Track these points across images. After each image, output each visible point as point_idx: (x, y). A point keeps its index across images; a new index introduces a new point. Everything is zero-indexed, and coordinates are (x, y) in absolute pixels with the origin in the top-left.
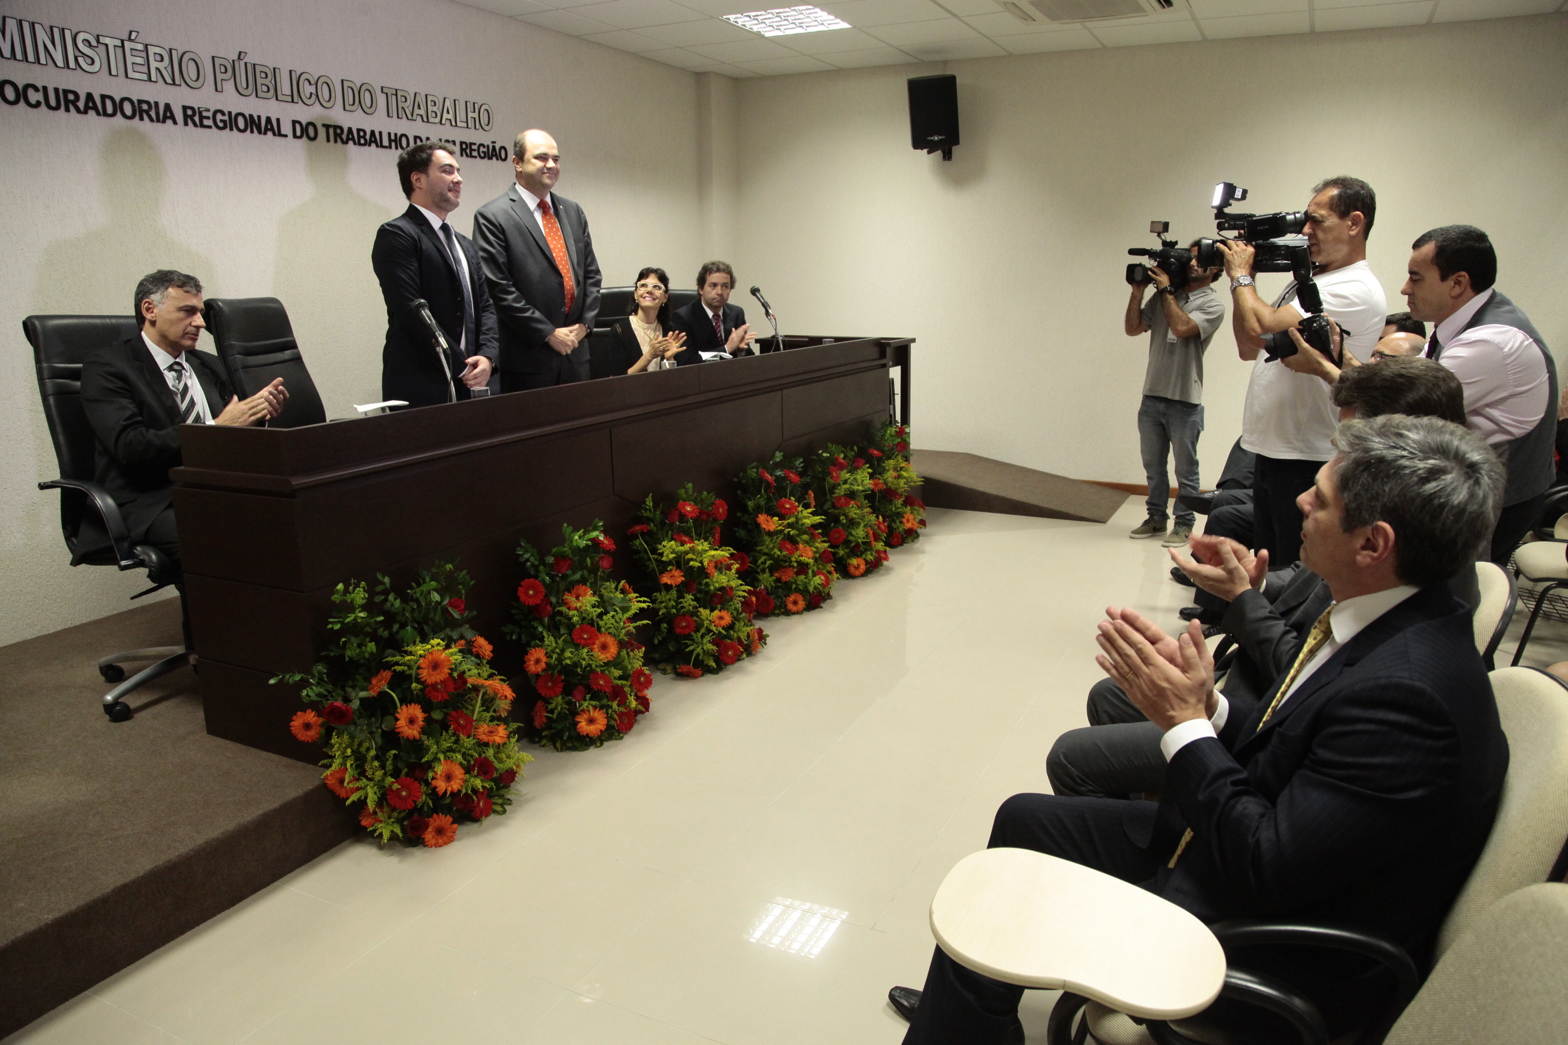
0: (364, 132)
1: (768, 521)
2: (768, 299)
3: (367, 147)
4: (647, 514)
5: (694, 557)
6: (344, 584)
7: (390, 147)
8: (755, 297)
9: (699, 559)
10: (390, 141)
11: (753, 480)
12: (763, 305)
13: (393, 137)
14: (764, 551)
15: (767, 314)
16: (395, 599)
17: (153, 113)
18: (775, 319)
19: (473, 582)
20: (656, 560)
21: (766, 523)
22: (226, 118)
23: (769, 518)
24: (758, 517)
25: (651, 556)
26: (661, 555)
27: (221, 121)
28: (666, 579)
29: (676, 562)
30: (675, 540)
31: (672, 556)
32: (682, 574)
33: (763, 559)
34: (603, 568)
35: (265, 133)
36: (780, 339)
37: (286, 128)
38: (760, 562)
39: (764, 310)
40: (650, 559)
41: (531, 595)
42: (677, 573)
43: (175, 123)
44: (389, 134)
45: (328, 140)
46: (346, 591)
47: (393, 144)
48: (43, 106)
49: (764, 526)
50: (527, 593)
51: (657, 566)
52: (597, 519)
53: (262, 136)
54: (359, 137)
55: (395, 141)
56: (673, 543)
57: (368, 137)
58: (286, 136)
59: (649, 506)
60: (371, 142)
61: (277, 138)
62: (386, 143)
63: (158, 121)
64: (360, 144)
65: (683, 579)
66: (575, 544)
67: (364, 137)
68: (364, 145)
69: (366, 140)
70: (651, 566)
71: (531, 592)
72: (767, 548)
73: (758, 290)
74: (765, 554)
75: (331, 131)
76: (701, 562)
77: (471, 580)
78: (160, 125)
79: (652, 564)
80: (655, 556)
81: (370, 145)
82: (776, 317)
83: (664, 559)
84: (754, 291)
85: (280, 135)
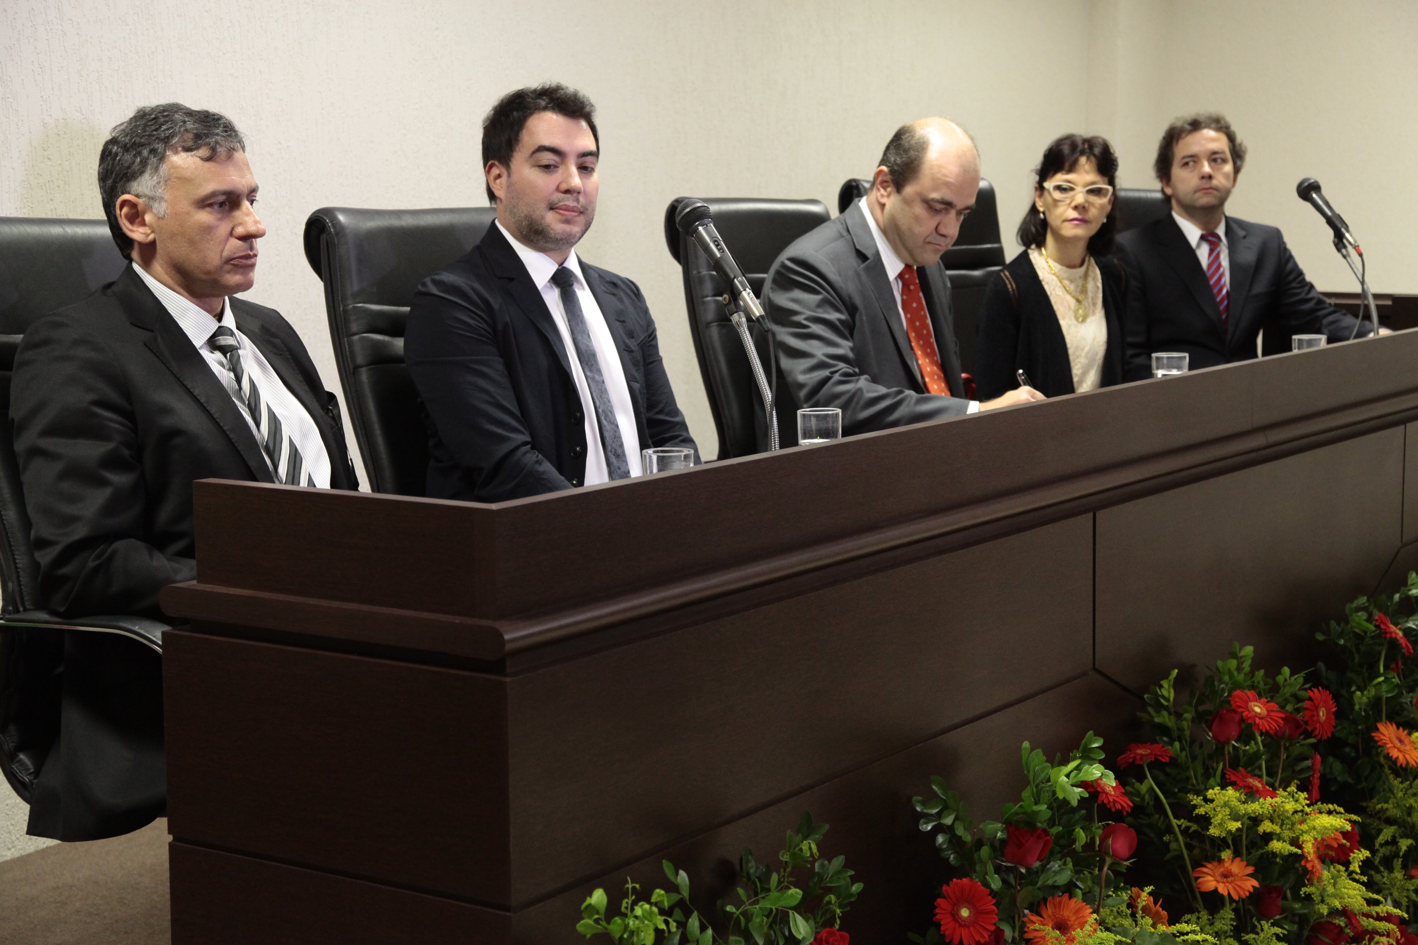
1: (1401, 741)
2: (1340, 208)
4: (1163, 718)
5: (1277, 829)
6: (607, 891)
8: (1308, 205)
9: (1287, 834)
11: (1360, 638)
12: (1330, 222)
14: (1388, 814)
15: (1339, 241)
16: (703, 929)
18: (1361, 255)
19: (856, 888)
20: (1185, 832)
21: (1398, 744)
23: (1403, 733)
24: (1377, 729)
25: (1175, 822)
26: (1205, 820)
28: (1209, 881)
29: (1234, 840)
30: (1234, 785)
31: (1234, 826)
32: (1250, 870)
33: (1388, 833)
34: (1115, 855)
36: (1372, 304)
38: (1381, 839)
39: (1330, 233)
40: (1169, 829)
41: (964, 919)
42: (1237, 867)
46: (613, 910)
49: (1395, 753)
50: (955, 916)
51: (1189, 847)
52: (1091, 733)
56: (1230, 791)
59: (1167, 700)
65: (1255, 883)
66: (1061, 797)
70: (1173, 846)
71: (965, 913)
72: (1398, 806)
73: (1316, 187)
74: (1390, 822)
76: (1295, 842)
77: (853, 884)
79: (1177, 840)
80: (1184, 823)
82: (1362, 249)
83: (1213, 831)
84: (1307, 190)
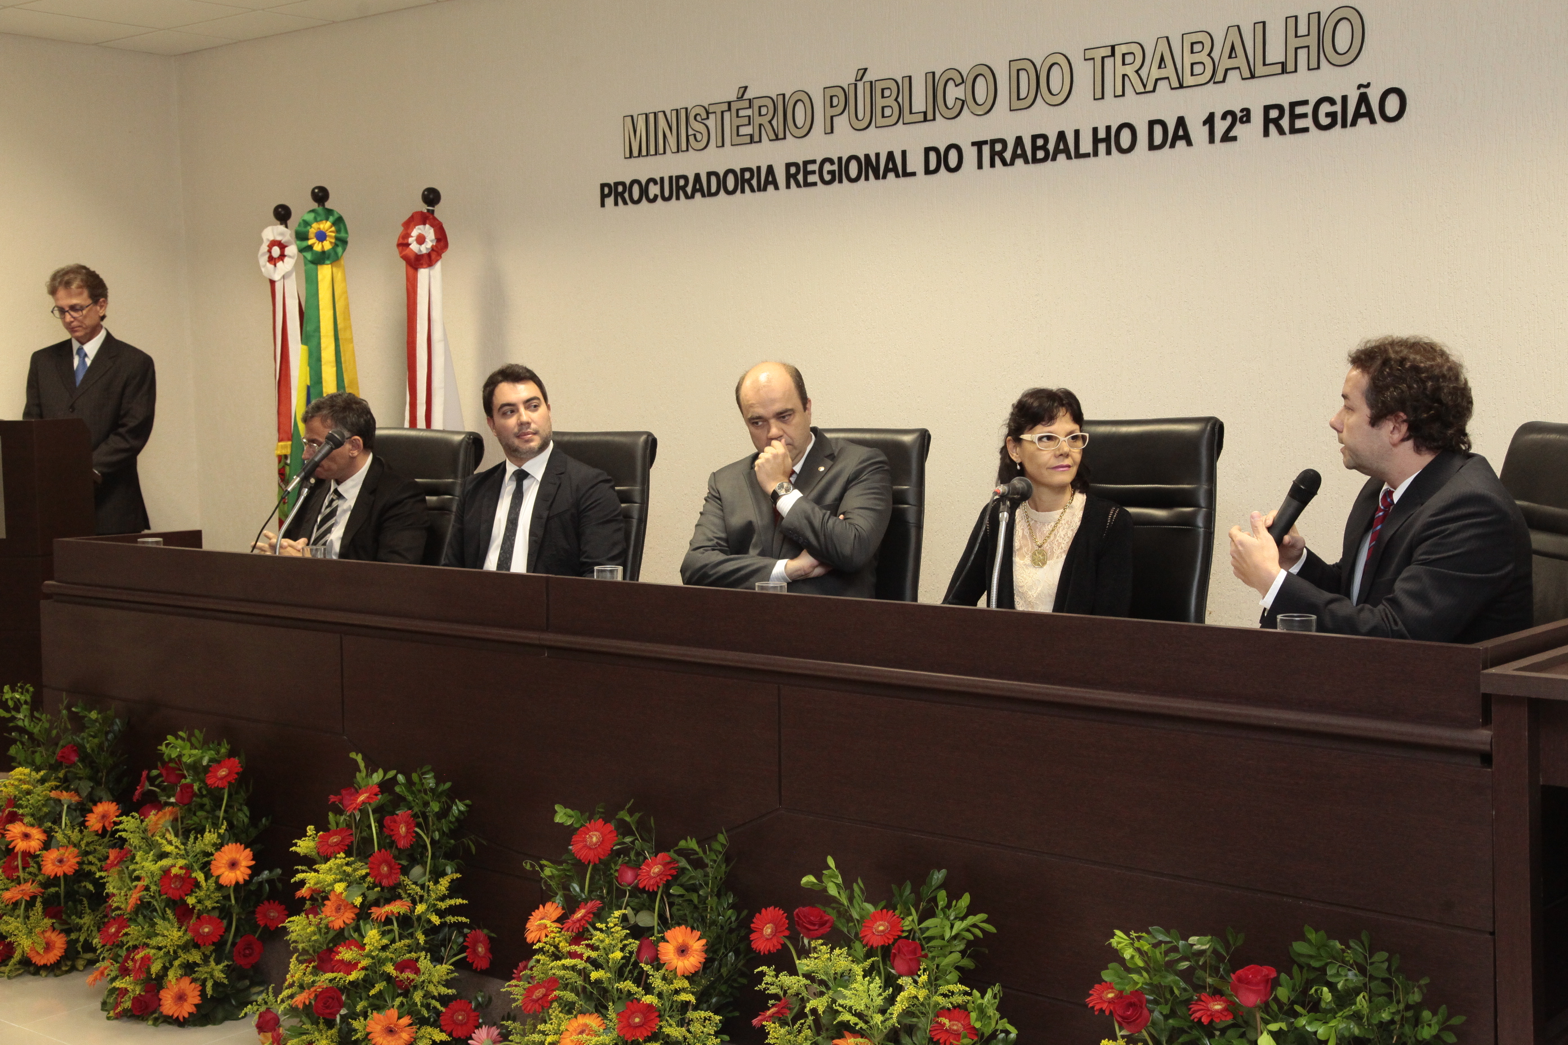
0: (1045, 138)
3: (1049, 163)
7: (1096, 153)
10: (1096, 141)
13: (1102, 134)
17: (754, 182)
22: (835, 167)
27: (829, 172)
35: (884, 177)
37: (916, 163)
43: (777, 188)
44: (1095, 130)
45: (980, 166)
47: (1102, 147)
48: (659, 199)
53: (881, 181)
54: (1035, 148)
55: (1107, 140)
57: (1051, 147)
58: (913, 174)
60: (1057, 151)
61: (903, 180)
62: (1086, 146)
63: (759, 190)
64: (1035, 160)
67: (1044, 147)
68: (1044, 160)
69: (1047, 152)
75: (986, 150)
78: (762, 193)
81: (1054, 159)
85: (906, 174)
